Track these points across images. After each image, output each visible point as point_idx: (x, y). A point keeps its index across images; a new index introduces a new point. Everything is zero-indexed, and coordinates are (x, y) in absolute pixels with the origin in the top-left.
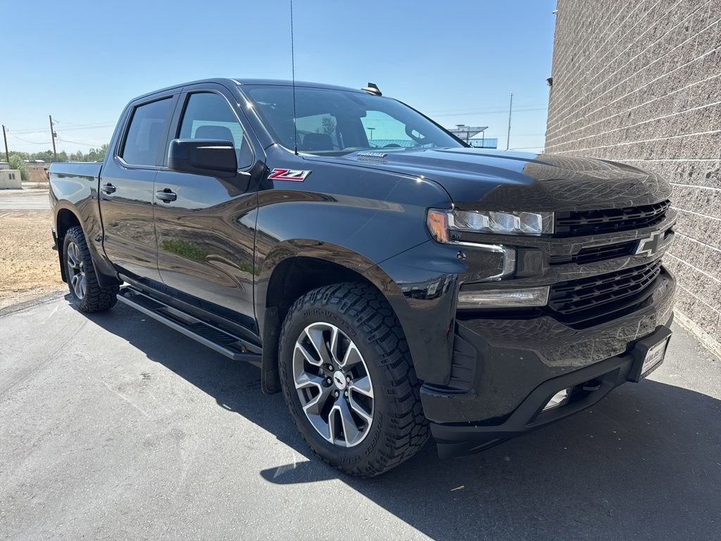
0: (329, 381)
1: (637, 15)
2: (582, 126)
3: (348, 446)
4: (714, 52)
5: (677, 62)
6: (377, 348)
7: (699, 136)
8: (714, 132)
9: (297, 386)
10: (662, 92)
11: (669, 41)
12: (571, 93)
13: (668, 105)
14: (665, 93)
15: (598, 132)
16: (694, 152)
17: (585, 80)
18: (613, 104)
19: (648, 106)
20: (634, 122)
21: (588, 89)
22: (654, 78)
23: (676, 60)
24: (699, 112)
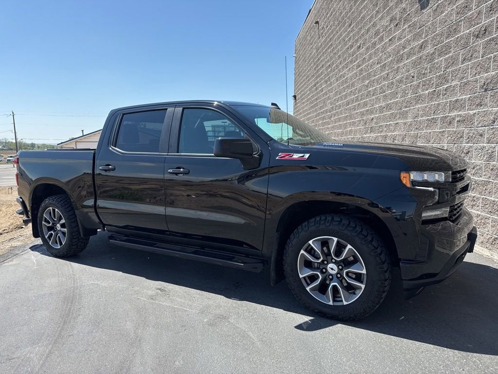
0: (324, 270)
1: (372, 66)
2: (329, 124)
3: (344, 304)
4: (435, 90)
5: (408, 93)
6: (370, 245)
7: (430, 133)
8: (441, 130)
9: (301, 276)
10: (399, 108)
11: (400, 81)
12: (316, 105)
13: (404, 115)
14: (401, 109)
15: (345, 128)
16: (428, 140)
17: (329, 98)
18: (357, 113)
19: (387, 115)
20: (376, 123)
21: (331, 103)
22: (390, 100)
23: (407, 92)
24: (428, 120)
